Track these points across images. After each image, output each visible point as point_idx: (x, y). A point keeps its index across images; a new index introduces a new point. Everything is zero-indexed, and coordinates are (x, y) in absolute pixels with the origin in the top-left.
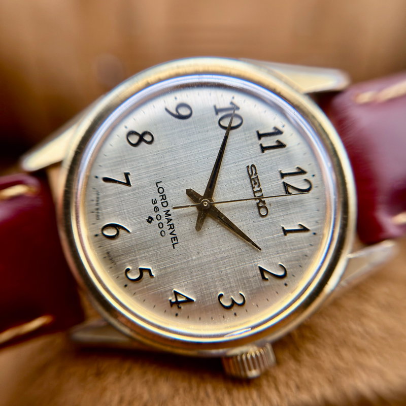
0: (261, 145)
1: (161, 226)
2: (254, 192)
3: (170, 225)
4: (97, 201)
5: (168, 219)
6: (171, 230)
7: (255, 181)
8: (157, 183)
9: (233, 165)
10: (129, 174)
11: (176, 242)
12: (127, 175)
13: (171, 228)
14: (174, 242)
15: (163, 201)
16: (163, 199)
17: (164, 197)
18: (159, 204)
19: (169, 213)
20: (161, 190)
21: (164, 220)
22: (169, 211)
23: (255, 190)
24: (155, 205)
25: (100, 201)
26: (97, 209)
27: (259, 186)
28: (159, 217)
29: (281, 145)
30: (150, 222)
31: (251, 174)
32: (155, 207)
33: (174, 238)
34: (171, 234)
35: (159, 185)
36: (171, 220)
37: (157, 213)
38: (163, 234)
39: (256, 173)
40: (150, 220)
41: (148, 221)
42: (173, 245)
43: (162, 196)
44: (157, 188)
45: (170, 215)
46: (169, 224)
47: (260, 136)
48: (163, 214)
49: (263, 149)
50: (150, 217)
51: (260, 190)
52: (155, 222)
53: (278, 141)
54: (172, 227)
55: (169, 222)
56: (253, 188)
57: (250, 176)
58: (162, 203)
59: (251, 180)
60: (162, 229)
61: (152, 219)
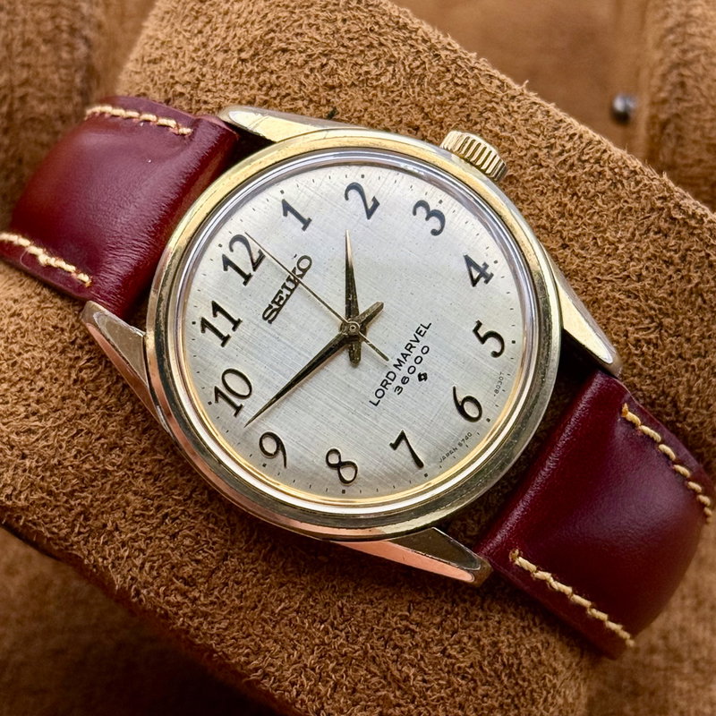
0: (234, 329)
1: (419, 360)
2: (292, 291)
3: (409, 350)
4: (451, 453)
5: (405, 358)
6: (414, 344)
7: (279, 301)
8: (376, 405)
9: (283, 339)
10: (391, 445)
11: (422, 328)
12: (394, 446)
13: (412, 347)
14: (424, 330)
15: (389, 381)
16: (387, 383)
17: (385, 384)
18: (397, 382)
19: (397, 363)
20: (380, 393)
21: (410, 361)
22: (395, 366)
23: (289, 293)
24: (401, 385)
25: (449, 449)
26: (460, 445)
27: (280, 292)
28: (412, 370)
29: (216, 308)
30: (425, 375)
31: (275, 313)
32: (404, 383)
33: (419, 334)
34: (418, 341)
35: (376, 401)
36: (402, 354)
37: (408, 375)
38: (426, 349)
39: (270, 307)
40: (423, 377)
41: (425, 379)
42: (427, 328)
43: (384, 387)
44: (381, 400)
45: (398, 360)
46: (409, 353)
47: (225, 340)
48: (404, 368)
49: (236, 324)
50: (420, 380)
51: (284, 286)
52: (420, 369)
53: (215, 315)
54: (410, 347)
55: (407, 355)
56: (288, 296)
57: (278, 311)
58: (393, 380)
59: (281, 306)
60: (422, 355)
61: (420, 376)
